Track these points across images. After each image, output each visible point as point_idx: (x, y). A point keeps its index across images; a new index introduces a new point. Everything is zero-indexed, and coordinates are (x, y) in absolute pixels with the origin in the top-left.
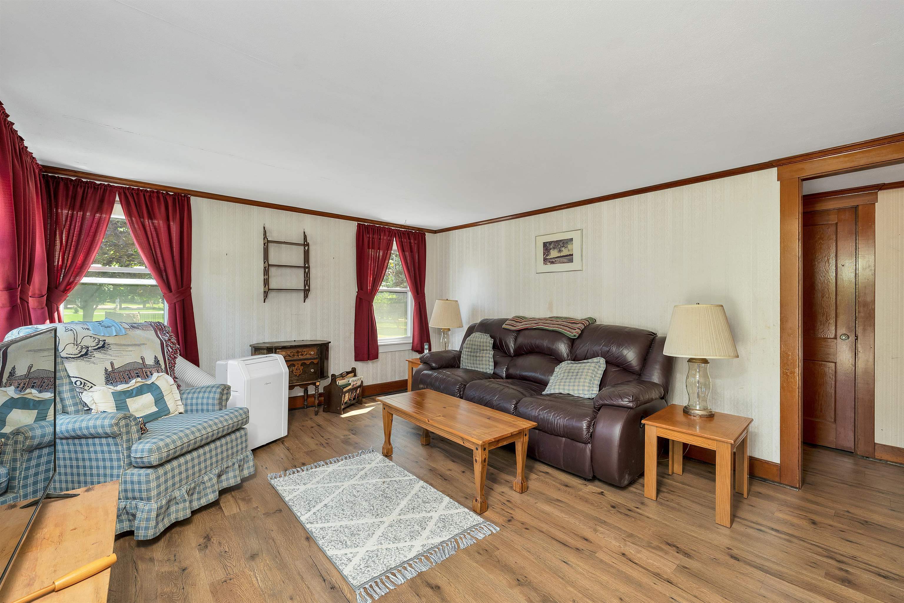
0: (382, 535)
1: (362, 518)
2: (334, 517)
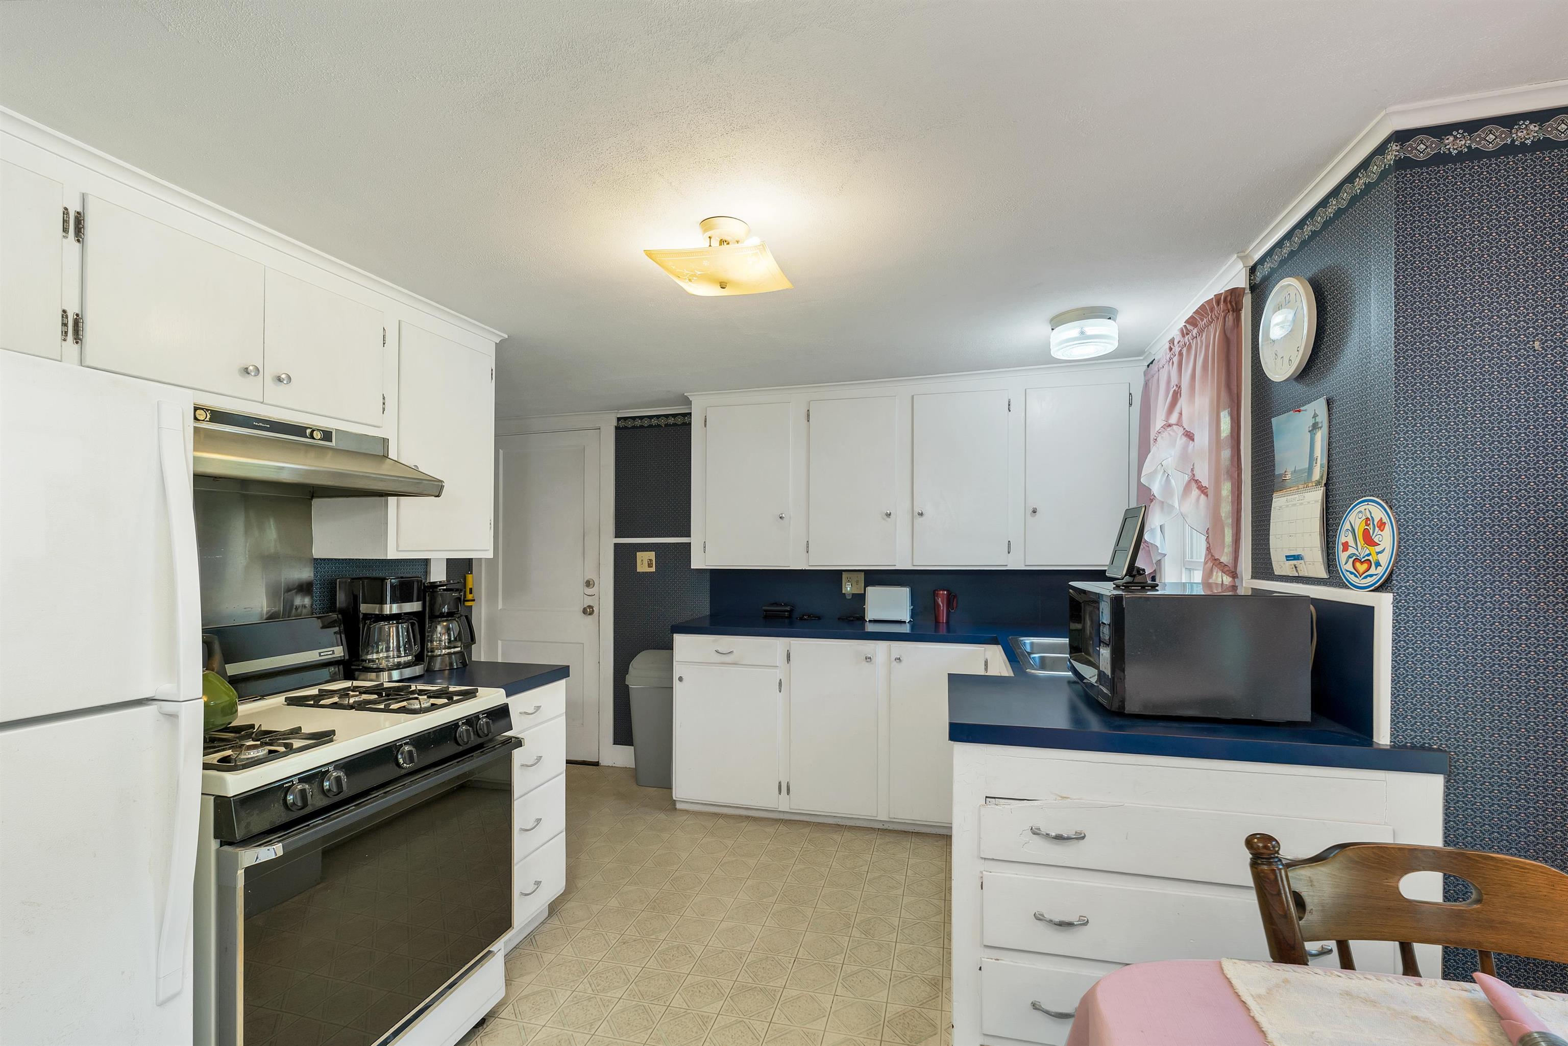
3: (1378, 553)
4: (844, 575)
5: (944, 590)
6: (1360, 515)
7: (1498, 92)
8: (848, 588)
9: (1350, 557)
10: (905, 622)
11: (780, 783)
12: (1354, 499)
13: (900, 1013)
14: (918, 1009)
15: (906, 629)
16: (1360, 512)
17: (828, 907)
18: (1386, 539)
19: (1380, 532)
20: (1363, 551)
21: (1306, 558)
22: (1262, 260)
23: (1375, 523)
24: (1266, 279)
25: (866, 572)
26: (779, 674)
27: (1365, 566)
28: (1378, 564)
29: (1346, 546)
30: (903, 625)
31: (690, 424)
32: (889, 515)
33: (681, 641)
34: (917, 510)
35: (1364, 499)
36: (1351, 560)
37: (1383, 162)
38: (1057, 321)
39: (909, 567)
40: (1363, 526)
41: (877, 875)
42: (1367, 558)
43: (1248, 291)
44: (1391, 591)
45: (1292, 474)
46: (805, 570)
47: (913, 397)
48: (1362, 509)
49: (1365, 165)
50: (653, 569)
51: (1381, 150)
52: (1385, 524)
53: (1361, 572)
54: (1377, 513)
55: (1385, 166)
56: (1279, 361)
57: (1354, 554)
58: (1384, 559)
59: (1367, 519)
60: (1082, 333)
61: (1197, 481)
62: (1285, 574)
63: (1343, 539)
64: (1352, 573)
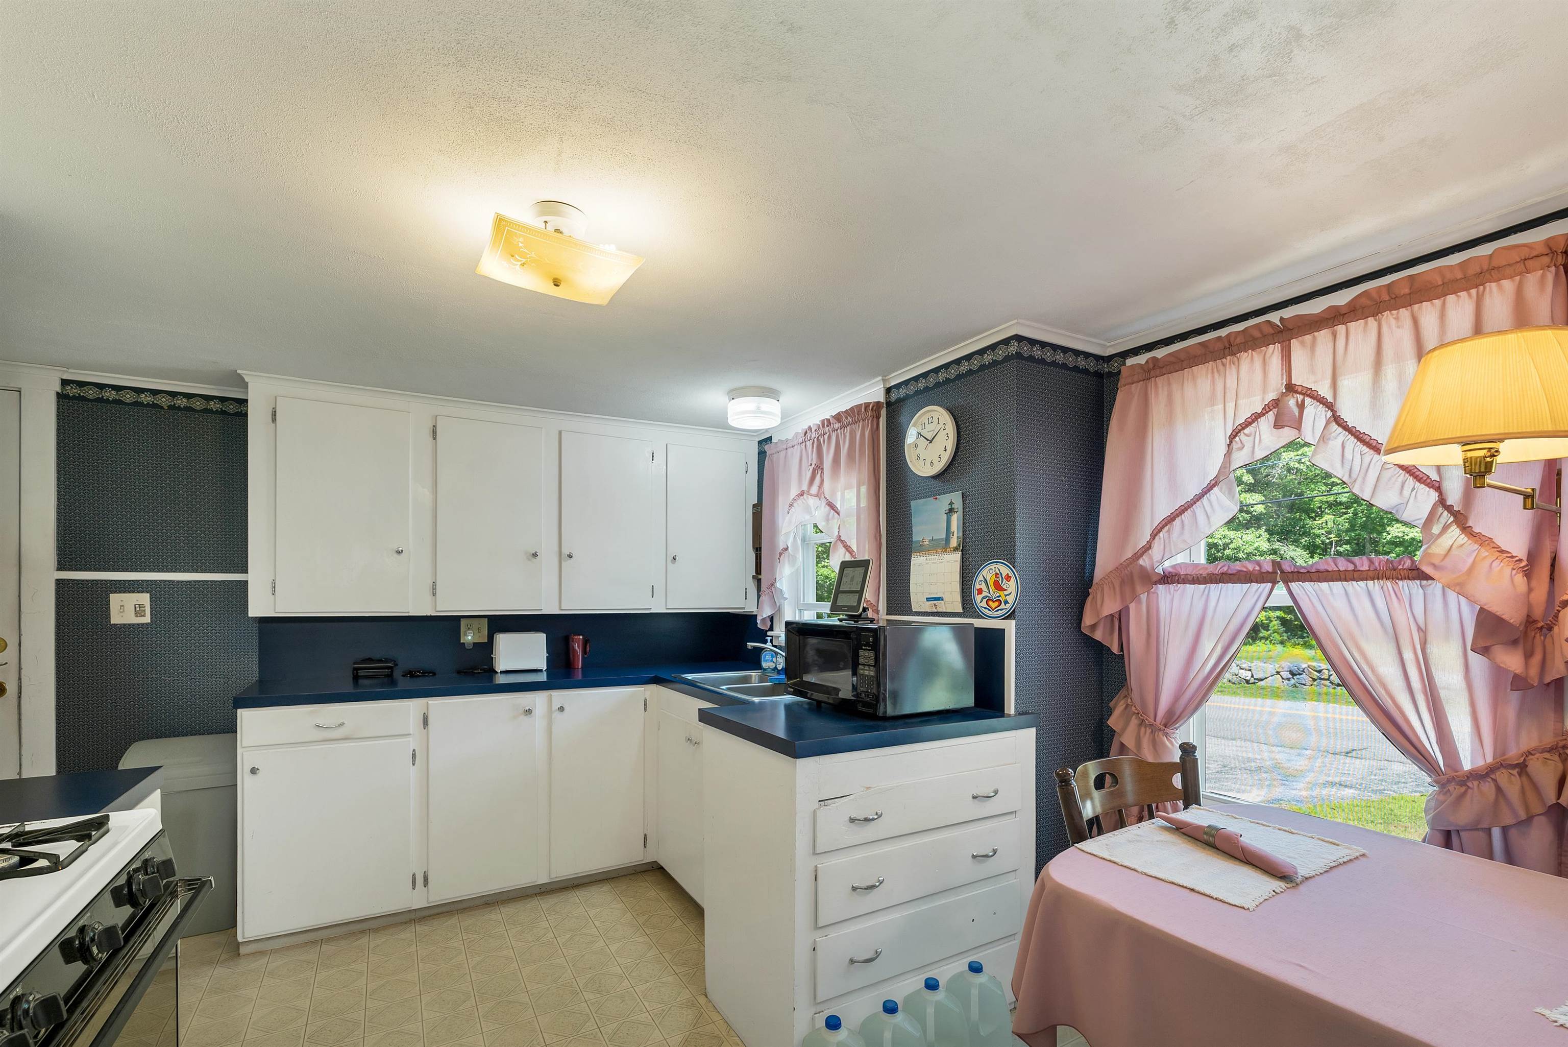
3: (1006, 595)
4: (463, 622)
5: (580, 635)
6: (991, 571)
7: (1055, 330)
8: (469, 638)
9: (984, 598)
10: (541, 671)
11: (414, 875)
12: (985, 561)
13: (683, 1041)
14: (694, 1031)
15: (543, 677)
16: (990, 569)
17: (540, 985)
18: (1011, 587)
19: (1007, 582)
20: (994, 593)
21: (946, 598)
22: (898, 386)
23: (1003, 577)
24: (900, 401)
25: (489, 617)
26: (412, 743)
27: (997, 604)
28: (1006, 602)
29: (980, 591)
30: (539, 673)
31: (246, 415)
32: (535, 555)
33: (247, 718)
34: (566, 551)
35: (993, 561)
36: (985, 600)
37: (1007, 350)
38: (734, 394)
39: (556, 611)
40: (994, 578)
41: (567, 936)
42: (997, 598)
43: (885, 405)
44: (1014, 619)
45: (929, 541)
46: (431, 616)
47: (560, 433)
48: (992, 567)
49: (993, 347)
50: (147, 619)
51: (1006, 342)
52: (1011, 577)
53: (993, 607)
54: (1005, 571)
55: (1009, 353)
56: (921, 461)
57: (987, 596)
58: (1011, 599)
59: (997, 574)
60: (759, 408)
61: (842, 542)
62: (924, 611)
63: (978, 587)
64: (985, 608)
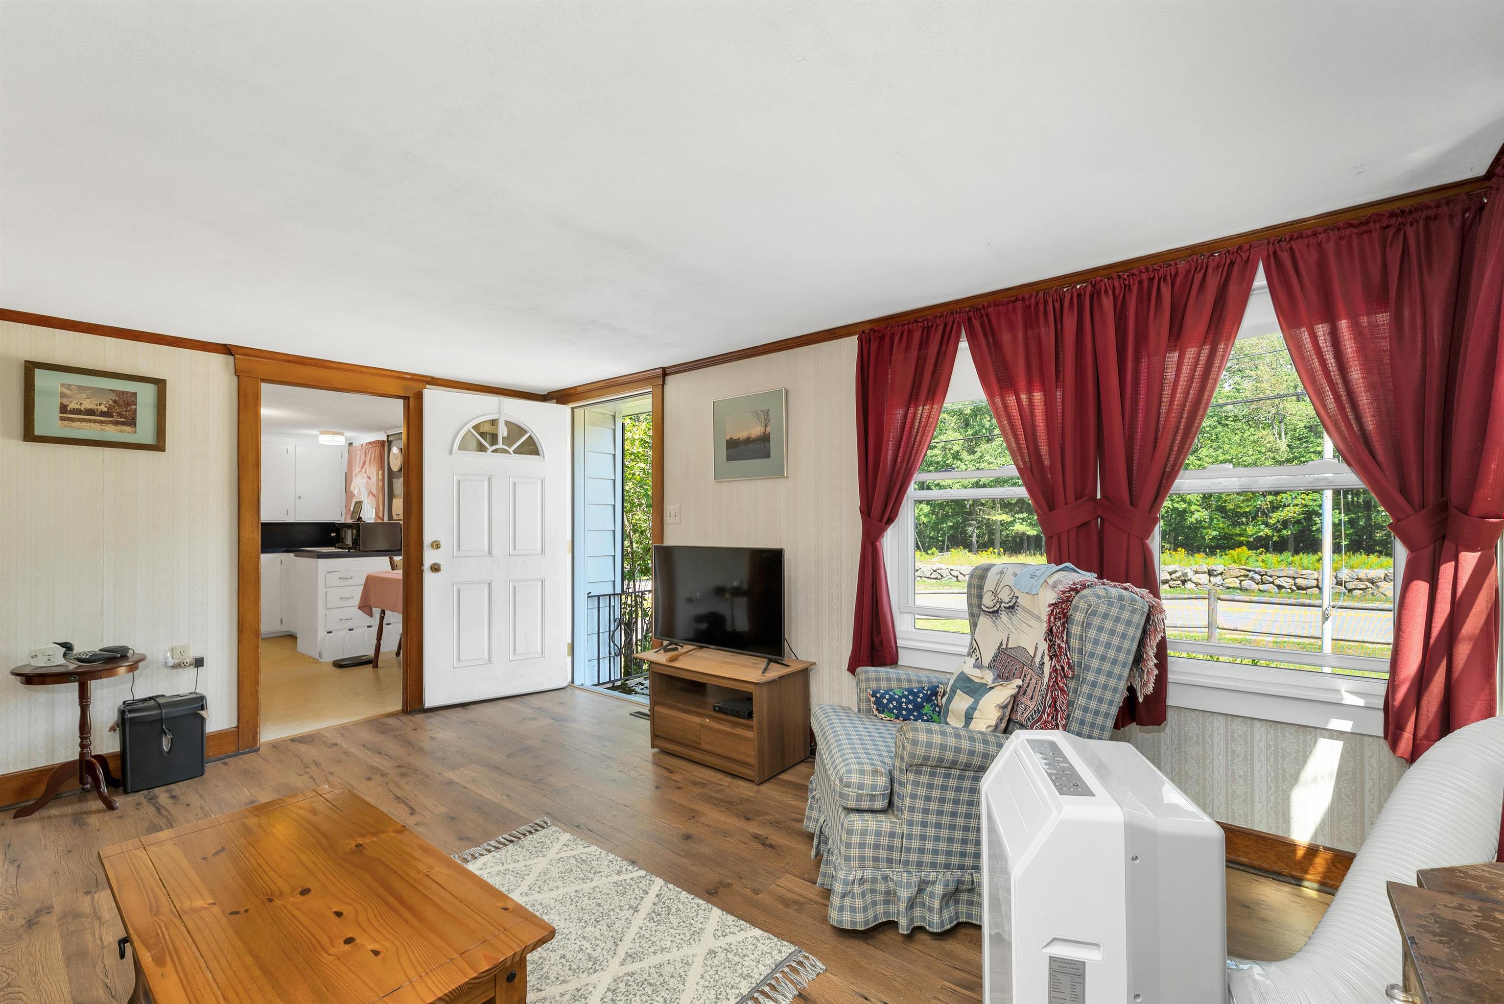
0: (525, 877)
1: (561, 897)
2: (609, 891)
38: (323, 433)
43: (386, 442)
56: (394, 465)
60: (333, 439)
